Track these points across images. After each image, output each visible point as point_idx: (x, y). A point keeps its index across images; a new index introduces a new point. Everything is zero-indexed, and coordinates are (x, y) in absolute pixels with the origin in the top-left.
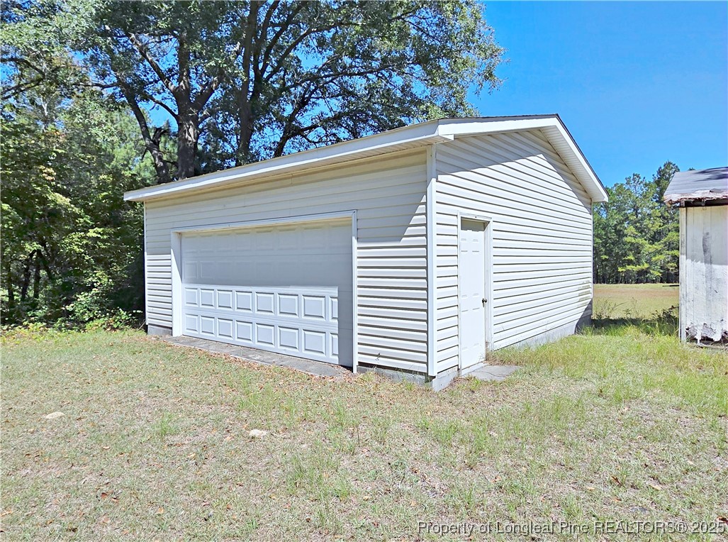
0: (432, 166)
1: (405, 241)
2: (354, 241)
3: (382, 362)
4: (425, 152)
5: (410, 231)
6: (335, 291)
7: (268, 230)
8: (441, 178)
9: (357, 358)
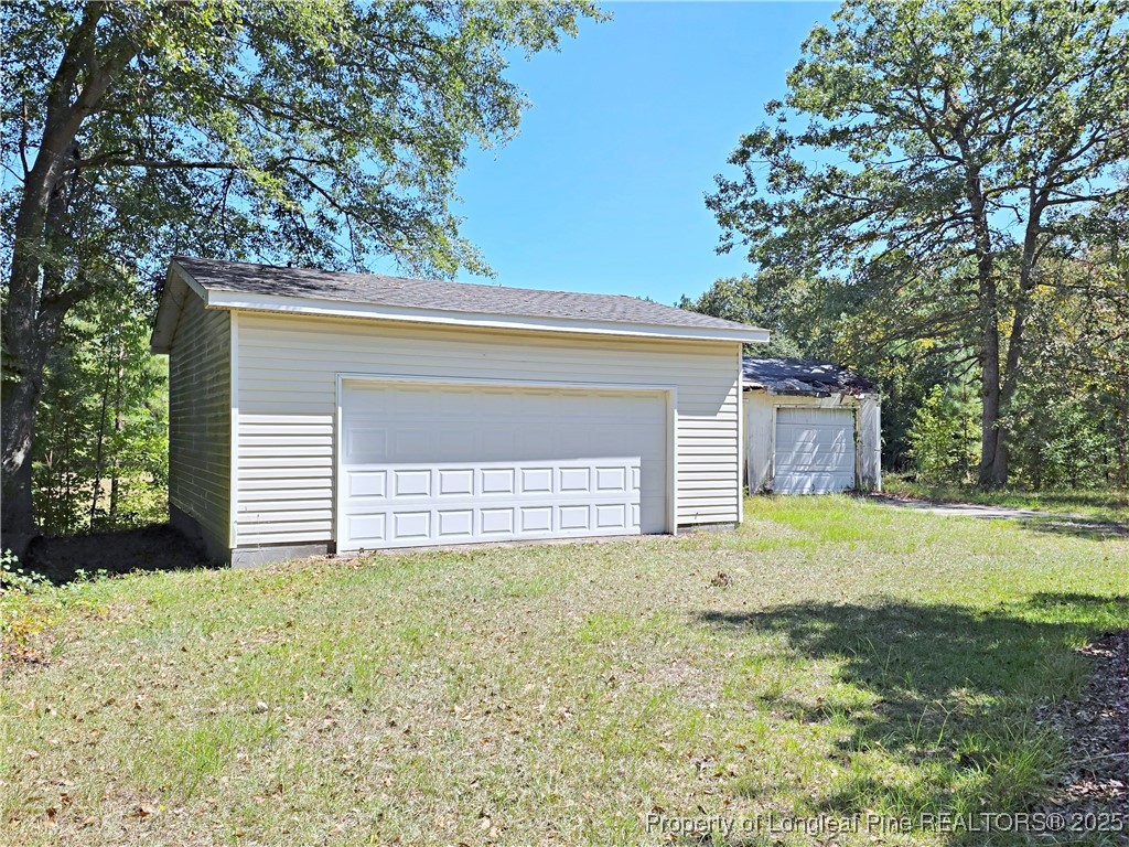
1: (719, 417)
2: (676, 413)
3: (700, 520)
5: (724, 408)
6: (637, 461)
9: (678, 522)
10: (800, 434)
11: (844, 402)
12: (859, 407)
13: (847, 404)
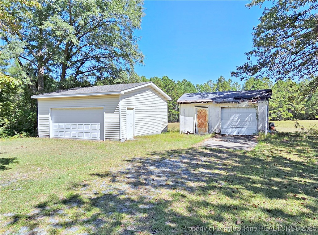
0: (120, 98)
1: (115, 113)
2: (104, 113)
3: (110, 138)
4: (119, 95)
5: (116, 111)
6: (99, 124)
7: (82, 109)
8: (122, 100)
9: (105, 138)
10: (232, 115)
11: (250, 104)
12: (257, 106)
13: (251, 105)
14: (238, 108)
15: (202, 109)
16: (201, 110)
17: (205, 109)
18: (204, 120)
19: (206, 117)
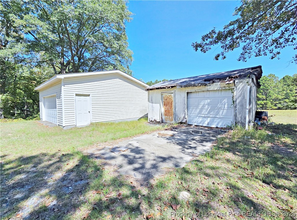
0: (63, 83)
1: (60, 99)
3: (59, 124)
10: (201, 102)
11: (222, 86)
12: (233, 87)
13: (225, 87)
14: (208, 92)
15: (168, 95)
16: (167, 97)
17: (171, 95)
18: (170, 108)
19: (172, 105)
